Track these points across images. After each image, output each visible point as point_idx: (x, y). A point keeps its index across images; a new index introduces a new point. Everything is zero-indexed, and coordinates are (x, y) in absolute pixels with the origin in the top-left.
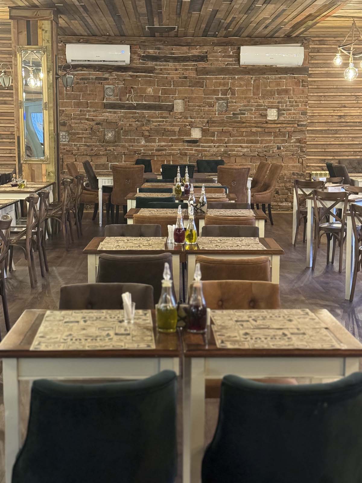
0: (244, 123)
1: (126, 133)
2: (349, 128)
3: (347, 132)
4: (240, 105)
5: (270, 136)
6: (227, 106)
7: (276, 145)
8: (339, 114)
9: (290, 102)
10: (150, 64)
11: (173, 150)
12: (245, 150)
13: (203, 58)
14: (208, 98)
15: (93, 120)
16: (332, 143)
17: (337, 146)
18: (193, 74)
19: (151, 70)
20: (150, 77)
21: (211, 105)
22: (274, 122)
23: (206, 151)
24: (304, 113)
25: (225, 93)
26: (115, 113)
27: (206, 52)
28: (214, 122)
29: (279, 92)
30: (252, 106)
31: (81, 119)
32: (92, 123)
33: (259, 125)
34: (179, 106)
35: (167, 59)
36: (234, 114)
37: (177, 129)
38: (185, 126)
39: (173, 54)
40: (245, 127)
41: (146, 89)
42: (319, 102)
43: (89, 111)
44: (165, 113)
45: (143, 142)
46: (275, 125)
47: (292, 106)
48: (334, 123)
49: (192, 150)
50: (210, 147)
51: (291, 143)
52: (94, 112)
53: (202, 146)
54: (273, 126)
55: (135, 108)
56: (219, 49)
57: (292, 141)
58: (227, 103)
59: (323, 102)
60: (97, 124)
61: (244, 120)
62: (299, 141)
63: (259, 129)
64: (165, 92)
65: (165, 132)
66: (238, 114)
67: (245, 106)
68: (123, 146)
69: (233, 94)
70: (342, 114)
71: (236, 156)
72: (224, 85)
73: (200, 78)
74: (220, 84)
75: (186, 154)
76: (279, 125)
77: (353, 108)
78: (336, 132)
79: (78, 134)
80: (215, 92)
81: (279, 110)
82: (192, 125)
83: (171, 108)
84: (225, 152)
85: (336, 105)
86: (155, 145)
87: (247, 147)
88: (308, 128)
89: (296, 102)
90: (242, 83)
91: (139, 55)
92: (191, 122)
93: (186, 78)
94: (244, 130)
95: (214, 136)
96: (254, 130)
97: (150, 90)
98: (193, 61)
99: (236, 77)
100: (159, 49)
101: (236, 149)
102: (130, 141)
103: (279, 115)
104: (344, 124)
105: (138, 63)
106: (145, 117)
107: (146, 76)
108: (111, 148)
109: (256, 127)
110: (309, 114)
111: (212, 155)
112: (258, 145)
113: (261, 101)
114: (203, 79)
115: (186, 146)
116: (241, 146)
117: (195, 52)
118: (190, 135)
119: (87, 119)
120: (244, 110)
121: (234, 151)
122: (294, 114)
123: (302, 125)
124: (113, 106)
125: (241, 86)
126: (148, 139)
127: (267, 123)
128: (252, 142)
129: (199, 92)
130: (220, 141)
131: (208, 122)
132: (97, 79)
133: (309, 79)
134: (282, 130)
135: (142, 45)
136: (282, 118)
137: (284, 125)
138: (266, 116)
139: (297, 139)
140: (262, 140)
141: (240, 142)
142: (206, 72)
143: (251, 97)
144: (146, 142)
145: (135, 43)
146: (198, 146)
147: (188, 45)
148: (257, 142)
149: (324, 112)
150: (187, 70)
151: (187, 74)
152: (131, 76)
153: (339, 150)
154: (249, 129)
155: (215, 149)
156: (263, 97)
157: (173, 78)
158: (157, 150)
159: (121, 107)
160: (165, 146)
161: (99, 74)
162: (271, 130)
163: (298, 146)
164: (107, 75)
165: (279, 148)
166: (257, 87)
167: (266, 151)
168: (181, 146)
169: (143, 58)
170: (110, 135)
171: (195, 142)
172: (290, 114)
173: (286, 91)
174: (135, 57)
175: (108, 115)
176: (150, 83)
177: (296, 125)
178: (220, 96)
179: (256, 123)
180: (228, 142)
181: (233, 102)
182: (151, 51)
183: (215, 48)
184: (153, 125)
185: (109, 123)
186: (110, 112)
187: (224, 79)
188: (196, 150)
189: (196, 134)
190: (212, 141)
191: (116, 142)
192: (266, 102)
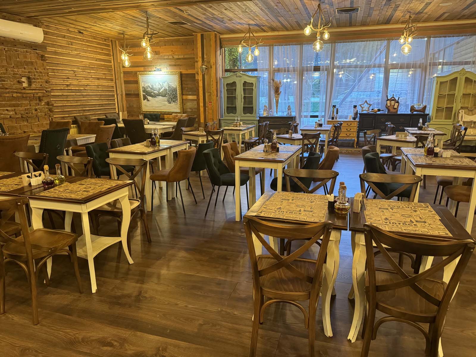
0: (7, 89)
2: (74, 94)
5: (27, 100)
7: (34, 108)
8: (67, 84)
12: (11, 113)
16: (67, 104)
17: (69, 107)
22: (28, 88)
24: (48, 82)
29: (27, 64)
30: (10, 74)
33: (20, 91)
40: (8, 93)
42: (54, 74)
46: (28, 91)
47: (39, 76)
48: (65, 90)
51: (42, 105)
57: (42, 104)
59: (57, 74)
61: (6, 87)
62: (48, 104)
63: (19, 95)
70: (69, 84)
76: (34, 91)
77: (74, 80)
81: (30, 79)
87: (12, 111)
88: (52, 94)
89: (41, 73)
94: (8, 95)
96: (15, 95)
101: (3, 113)
103: (31, 83)
104: (70, 91)
109: (17, 93)
112: (20, 108)
113: (16, 70)
116: (7, 110)
120: (4, 78)
122: (41, 82)
123: (48, 91)
127: (24, 89)
128: (14, 106)
133: (46, 55)
134: (35, 95)
137: (37, 91)
139: (45, 103)
140: (21, 104)
141: (4, 106)
143: (7, 66)
148: (18, 105)
149: (58, 81)
153: (71, 110)
154: (11, 95)
162: (28, 95)
163: (47, 108)
165: (36, 110)
167: (27, 113)
172: (39, 82)
173: (32, 63)
177: (45, 92)
179: (15, 89)
192: (20, 71)
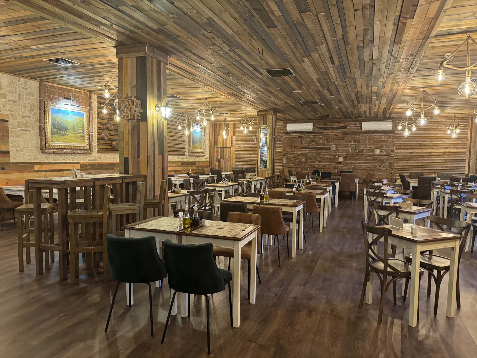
0: (363, 155)
1: (310, 159)
2: (415, 158)
3: (414, 160)
4: (362, 147)
5: (376, 161)
6: (356, 148)
7: (378, 165)
8: (410, 152)
9: (386, 146)
10: (321, 131)
11: (330, 166)
12: (364, 167)
13: (345, 127)
14: (347, 144)
15: (296, 154)
16: (407, 165)
17: (409, 166)
18: (340, 134)
19: (322, 133)
20: (321, 136)
21: (348, 147)
22: (378, 155)
23: (345, 167)
24: (393, 151)
25: (354, 142)
26: (305, 151)
27: (347, 125)
28: (349, 154)
29: (381, 142)
30: (367, 148)
31: (291, 153)
32: (296, 155)
33: (370, 156)
34: (334, 148)
35: (329, 128)
36: (358, 151)
37: (332, 157)
38: (336, 156)
39: (332, 126)
40: (364, 157)
41: (319, 141)
42: (400, 146)
43: (295, 150)
44: (327, 151)
45: (317, 163)
46: (378, 156)
47: (387, 148)
48: (408, 156)
49: (339, 166)
50: (346, 165)
52: (297, 150)
53: (343, 165)
54: (377, 156)
55: (314, 149)
56: (353, 123)
57: (387, 163)
58: (355, 147)
59: (403, 146)
60: (298, 155)
61: (363, 154)
62: (390, 163)
63: (370, 158)
64: (327, 142)
65: (327, 159)
66: (361, 151)
67: (363, 148)
68: (309, 164)
69: (358, 142)
70: (412, 152)
71: (359, 169)
72: (354, 139)
73: (343, 136)
74: (353, 138)
75: (336, 168)
76: (380, 156)
77: (418, 149)
78: (409, 160)
79: (290, 159)
80: (350, 142)
81: (380, 150)
82: (339, 156)
83: (330, 149)
84: (354, 168)
85: (409, 148)
86: (322, 164)
87: (364, 166)
88: (395, 158)
89: (389, 146)
90: (363, 138)
91: (317, 127)
92: (339, 154)
93: (337, 136)
94: (363, 158)
95: (349, 161)
96: (368, 158)
97: (321, 141)
98: (340, 129)
99: (360, 135)
100: (325, 124)
101: (359, 166)
102: (312, 162)
103: (381, 152)
104: (413, 156)
105: (316, 130)
106: (318, 152)
107: (319, 136)
108: (303, 165)
110: (395, 151)
111: (348, 169)
112: (370, 165)
113: (372, 145)
114: (345, 136)
115: (336, 165)
116: (361, 165)
117: (342, 125)
118: (338, 160)
119: (294, 153)
120: (364, 150)
121: (358, 167)
122: (388, 151)
123: (391, 156)
124: (305, 148)
125: (362, 139)
126: (319, 161)
127: (374, 155)
128: (367, 163)
129: (343, 142)
130: (352, 163)
131: (346, 154)
132: (299, 137)
133: (395, 136)
134: (382, 158)
135: (318, 123)
136: (382, 153)
137: (383, 156)
138: (374, 152)
139: (389, 163)
140: (372, 163)
141: (361, 163)
142: (346, 133)
143: (367, 144)
144: (318, 163)
145: (315, 122)
146: (342, 165)
147: (338, 122)
148: (369, 163)
149: (402, 151)
150: (337, 132)
151: (337, 134)
152: (313, 136)
154: (365, 158)
155: (349, 166)
156: (373, 144)
157: (331, 136)
158: (323, 166)
159: (309, 148)
160: (326, 164)
161: (300, 135)
162: (377, 158)
163: (389, 166)
164: (303, 136)
165: (380, 166)
166: (370, 139)
167: (373, 168)
168: (334, 165)
169: (319, 128)
170: (303, 160)
171: (340, 163)
172: (386, 151)
173: (384, 141)
174: (315, 128)
175: (303, 152)
176: (321, 138)
177: (389, 156)
178: (352, 143)
179: (369, 155)
180: (356, 163)
181: (358, 146)
182: (322, 125)
183: (351, 123)
184: (321, 156)
185: (303, 155)
186: (303, 150)
187: (354, 136)
188: (340, 166)
189: (341, 159)
190: (348, 163)
191: (305, 162)
192: (374, 146)
